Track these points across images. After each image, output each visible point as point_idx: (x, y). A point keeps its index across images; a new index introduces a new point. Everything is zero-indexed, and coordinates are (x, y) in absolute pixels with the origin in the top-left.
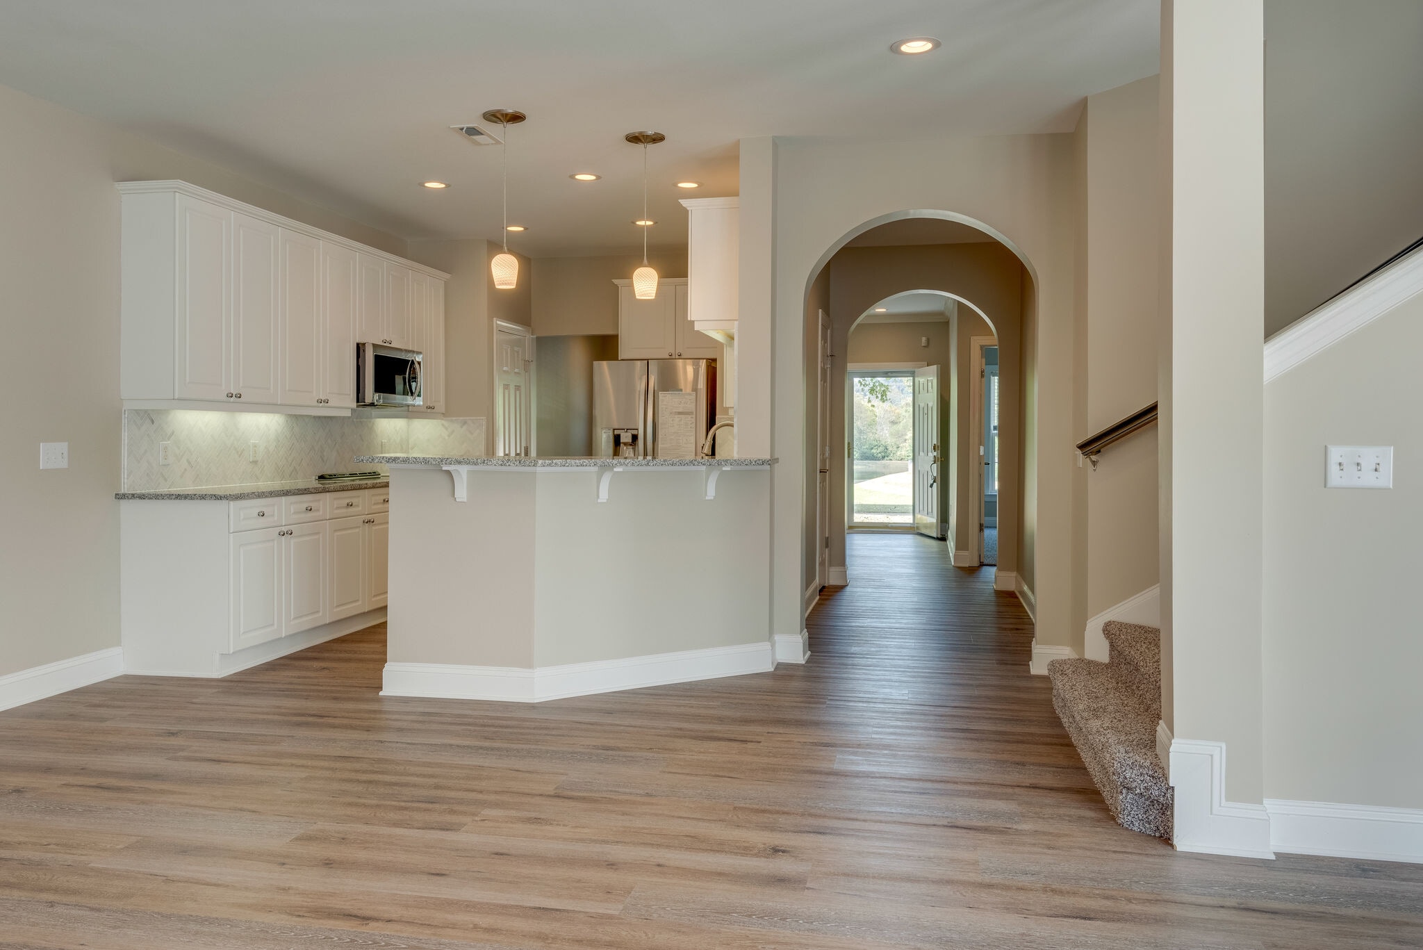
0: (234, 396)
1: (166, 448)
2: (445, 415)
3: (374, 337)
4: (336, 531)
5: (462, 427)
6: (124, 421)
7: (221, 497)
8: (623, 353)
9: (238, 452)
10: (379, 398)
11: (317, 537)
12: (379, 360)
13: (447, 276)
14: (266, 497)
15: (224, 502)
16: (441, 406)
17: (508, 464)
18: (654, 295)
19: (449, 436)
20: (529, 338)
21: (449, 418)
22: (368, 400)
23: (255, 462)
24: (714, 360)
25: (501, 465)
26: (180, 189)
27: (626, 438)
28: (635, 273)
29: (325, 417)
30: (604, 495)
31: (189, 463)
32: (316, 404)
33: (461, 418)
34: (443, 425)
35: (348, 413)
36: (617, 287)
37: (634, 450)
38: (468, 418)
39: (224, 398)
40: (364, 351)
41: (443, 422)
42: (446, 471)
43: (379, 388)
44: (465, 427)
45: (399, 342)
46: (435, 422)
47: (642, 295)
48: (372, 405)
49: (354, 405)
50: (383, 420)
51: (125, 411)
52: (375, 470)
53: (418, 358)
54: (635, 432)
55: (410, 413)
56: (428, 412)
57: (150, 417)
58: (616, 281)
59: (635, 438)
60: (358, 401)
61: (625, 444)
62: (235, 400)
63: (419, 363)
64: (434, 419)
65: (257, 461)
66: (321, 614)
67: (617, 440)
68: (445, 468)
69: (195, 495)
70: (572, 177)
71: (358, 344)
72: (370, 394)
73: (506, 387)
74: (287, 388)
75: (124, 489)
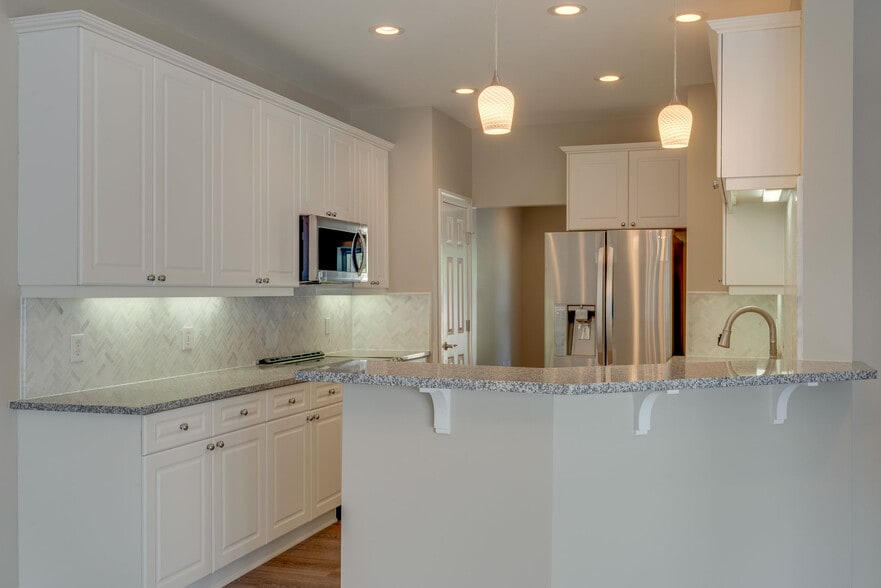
0: (156, 279)
1: (78, 343)
2: (388, 290)
3: (317, 209)
4: (276, 434)
5: (406, 302)
6: (23, 312)
7: (131, 411)
8: (571, 224)
9: (168, 341)
10: (324, 276)
11: (254, 444)
12: (323, 233)
13: (390, 145)
14: (191, 405)
15: (135, 418)
16: (385, 282)
17: (521, 390)
18: (688, 142)
19: (392, 312)
20: (471, 208)
21: (398, 294)
22: (312, 278)
23: (188, 351)
24: (683, 230)
25: (511, 391)
26: (86, 24)
27: (581, 314)
28: (661, 113)
29: (267, 297)
30: (645, 425)
31: (108, 356)
32: (254, 284)
33: (407, 293)
34: (386, 300)
35: (290, 293)
36: (564, 155)
37: (590, 326)
38: (413, 293)
39: (145, 281)
40: (308, 224)
41: (387, 297)
42: (424, 393)
43: (322, 266)
44: (409, 303)
45: (342, 213)
46: (378, 297)
47: (671, 143)
48: (316, 282)
49: (297, 283)
50: (326, 297)
51: (23, 300)
52: (318, 350)
53: (365, 230)
54: (592, 309)
55: (353, 289)
56: (372, 288)
57: (58, 306)
58: (563, 149)
59: (591, 314)
60: (301, 279)
61: (580, 321)
62: (157, 284)
63: (364, 236)
64: (377, 294)
65: (191, 350)
66: (258, 535)
67: (571, 316)
68: (422, 390)
69: (101, 407)
70: (551, 11)
71: (301, 217)
72: (314, 272)
73: (450, 260)
74: (222, 268)
75: (23, 397)
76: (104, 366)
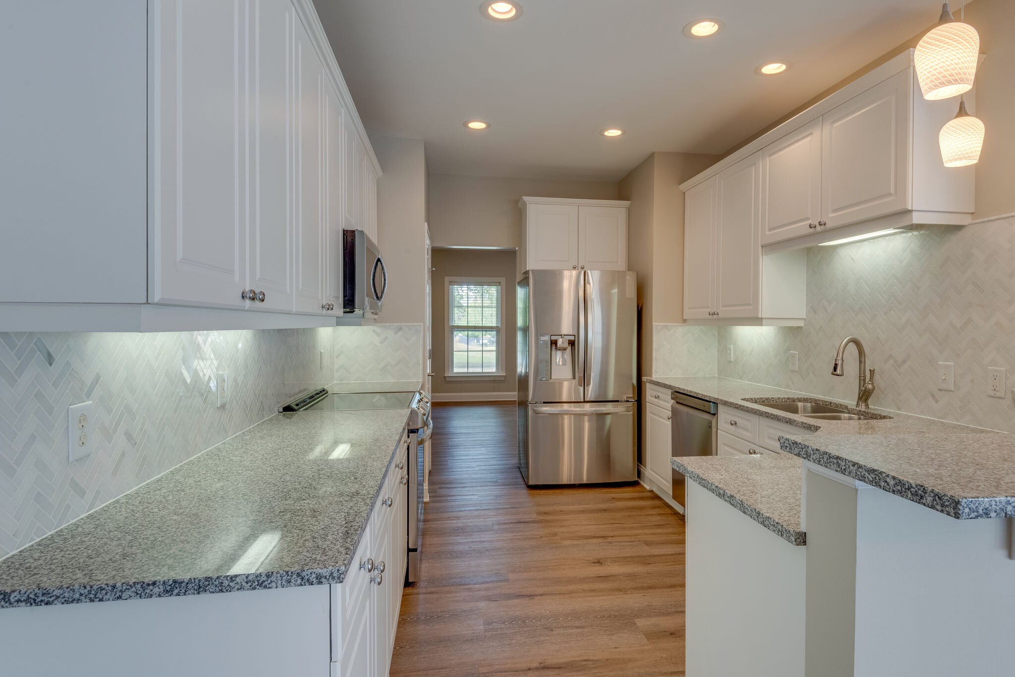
5: (396, 333)
9: (202, 395)
10: (368, 304)
19: (381, 343)
21: (382, 324)
23: (223, 407)
27: (562, 343)
32: (321, 311)
33: (396, 324)
34: (374, 331)
38: (403, 324)
41: (375, 328)
44: (400, 333)
49: (342, 311)
54: (572, 338)
59: (571, 343)
60: (344, 307)
61: (560, 349)
65: (225, 405)
67: (552, 344)
76: (123, 454)
